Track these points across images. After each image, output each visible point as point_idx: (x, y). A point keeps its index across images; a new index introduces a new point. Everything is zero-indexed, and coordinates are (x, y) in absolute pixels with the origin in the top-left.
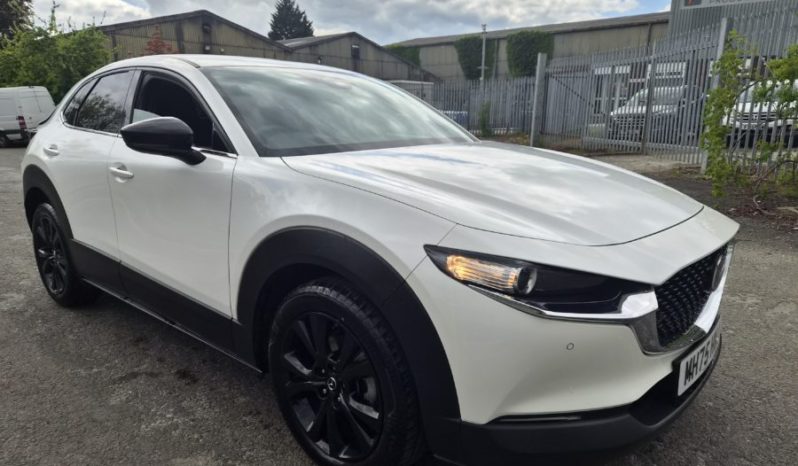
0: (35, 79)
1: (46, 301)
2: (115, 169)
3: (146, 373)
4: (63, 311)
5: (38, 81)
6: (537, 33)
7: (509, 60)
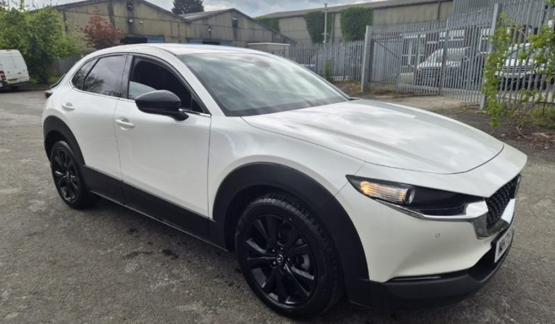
0: (10, 45)
1: (61, 205)
2: (120, 121)
3: (144, 253)
4: (75, 212)
5: (12, 46)
6: (362, 8)
7: (342, 28)
